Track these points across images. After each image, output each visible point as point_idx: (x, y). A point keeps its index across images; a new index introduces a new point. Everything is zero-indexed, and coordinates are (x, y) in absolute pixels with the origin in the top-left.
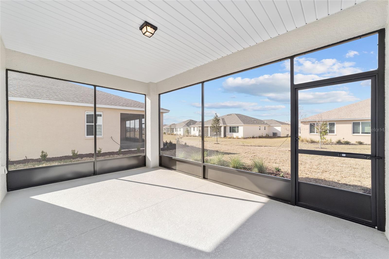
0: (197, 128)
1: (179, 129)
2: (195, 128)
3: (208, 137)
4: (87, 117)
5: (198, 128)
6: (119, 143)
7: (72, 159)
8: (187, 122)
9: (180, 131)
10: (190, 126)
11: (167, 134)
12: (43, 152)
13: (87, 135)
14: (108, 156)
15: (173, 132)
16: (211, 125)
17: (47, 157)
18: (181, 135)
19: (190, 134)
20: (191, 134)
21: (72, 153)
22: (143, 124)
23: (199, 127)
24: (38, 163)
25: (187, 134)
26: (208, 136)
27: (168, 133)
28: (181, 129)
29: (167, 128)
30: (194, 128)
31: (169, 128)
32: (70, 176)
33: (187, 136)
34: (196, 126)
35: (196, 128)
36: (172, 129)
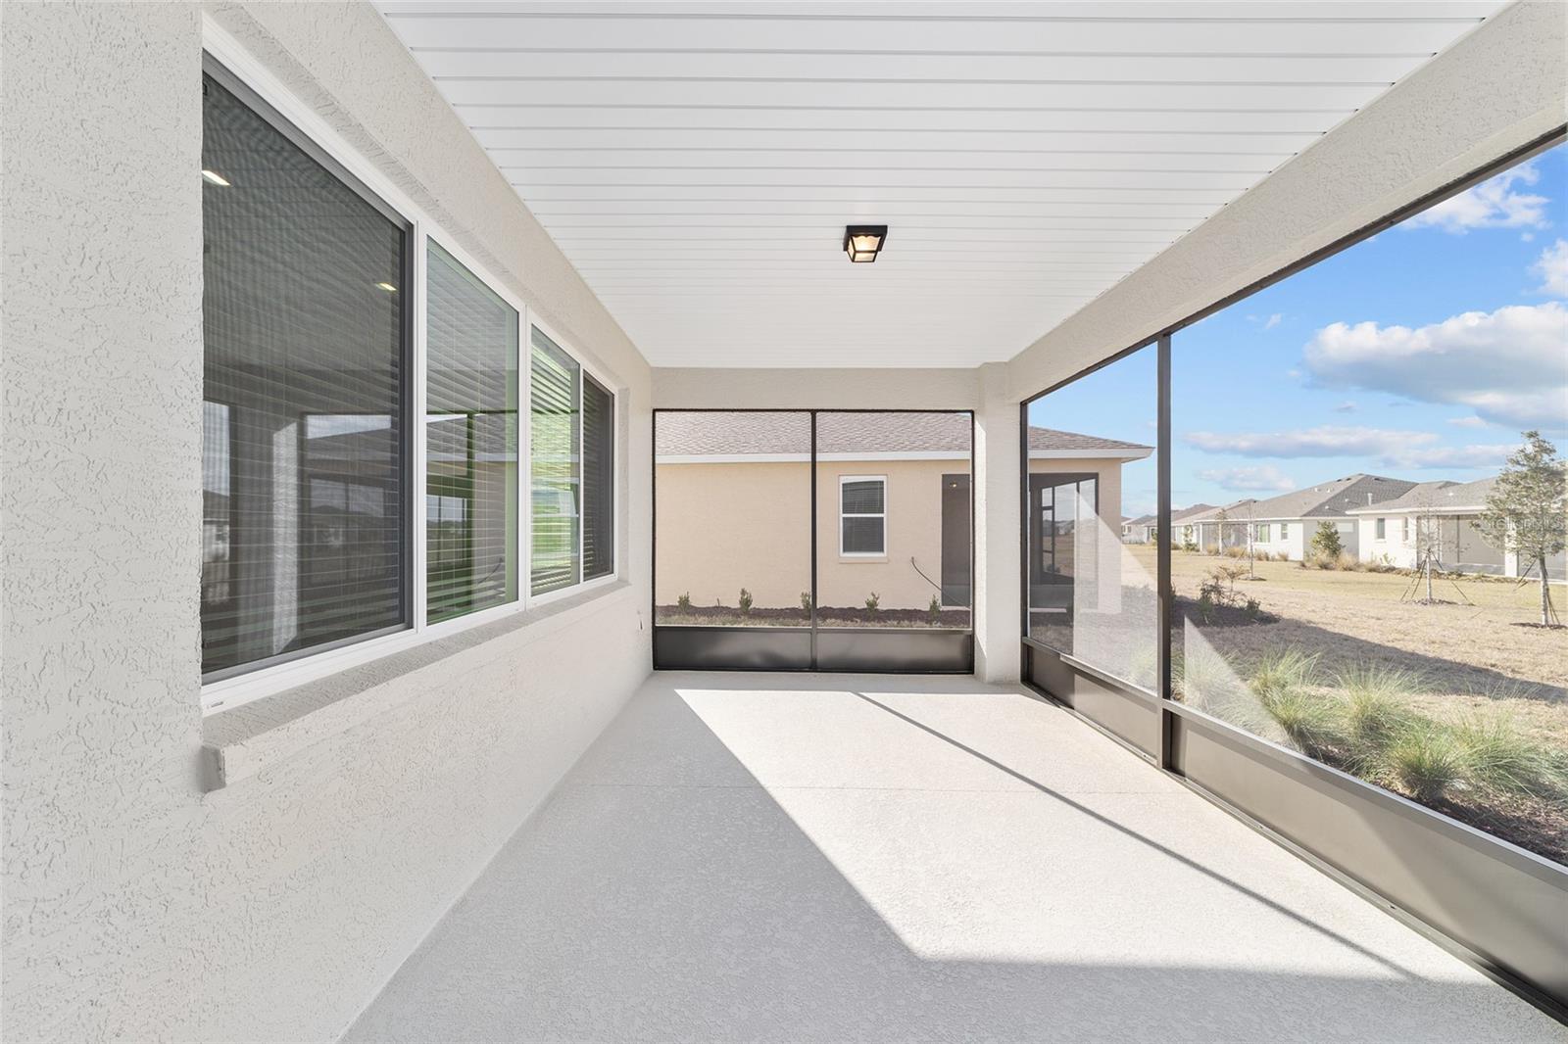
0: (1400, 523)
1: (1276, 529)
2: (1387, 523)
3: (1498, 580)
4: (843, 491)
5: (1412, 522)
6: (939, 582)
7: (800, 620)
8: (1337, 491)
9: (1284, 536)
10: (1347, 513)
11: (1206, 553)
12: (743, 592)
13: (845, 550)
14: (895, 623)
15: (1241, 539)
16: (1484, 507)
17: (751, 607)
18: (1286, 560)
19: (1346, 558)
20: (1356, 554)
21: (803, 601)
22: (1044, 512)
23: (1419, 518)
24: (735, 619)
25: (1324, 556)
26: (1500, 570)
27: (1212, 546)
28: (1289, 525)
29: (1209, 524)
30: (1382, 520)
31: (1216, 524)
32: (757, 660)
33: (1325, 567)
34: (1393, 511)
35: (1393, 526)
36: (1230, 529)
